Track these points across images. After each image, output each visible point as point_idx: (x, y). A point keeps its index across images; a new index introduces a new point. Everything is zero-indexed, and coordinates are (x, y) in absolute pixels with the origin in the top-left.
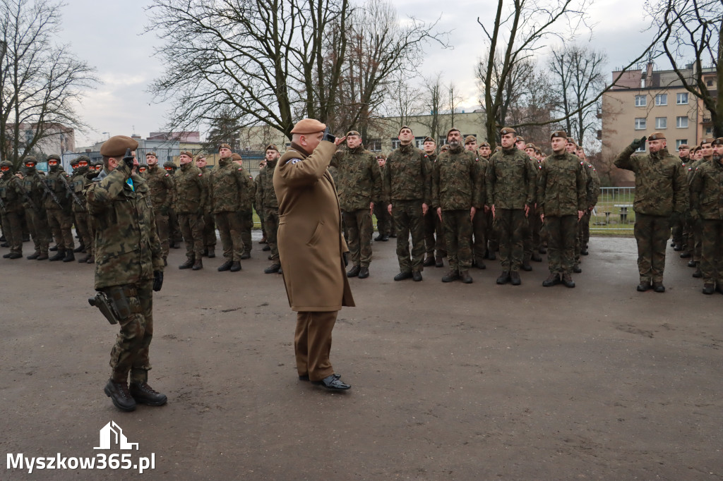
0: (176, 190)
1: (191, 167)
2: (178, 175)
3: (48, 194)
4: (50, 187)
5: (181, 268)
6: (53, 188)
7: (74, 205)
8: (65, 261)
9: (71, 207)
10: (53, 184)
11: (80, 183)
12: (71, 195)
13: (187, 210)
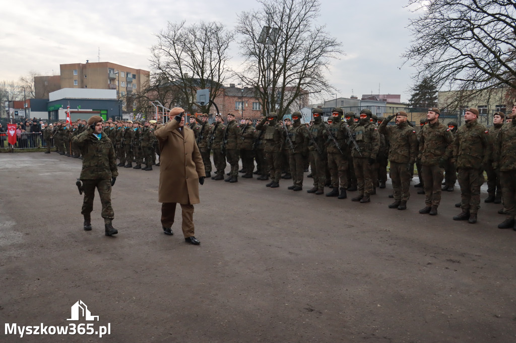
0: (458, 145)
1: (476, 123)
2: (462, 131)
3: (331, 140)
4: (333, 135)
5: (455, 219)
6: (336, 136)
7: (353, 151)
8: (339, 198)
9: (350, 153)
10: (336, 133)
11: (361, 132)
12: (352, 142)
13: (469, 165)
